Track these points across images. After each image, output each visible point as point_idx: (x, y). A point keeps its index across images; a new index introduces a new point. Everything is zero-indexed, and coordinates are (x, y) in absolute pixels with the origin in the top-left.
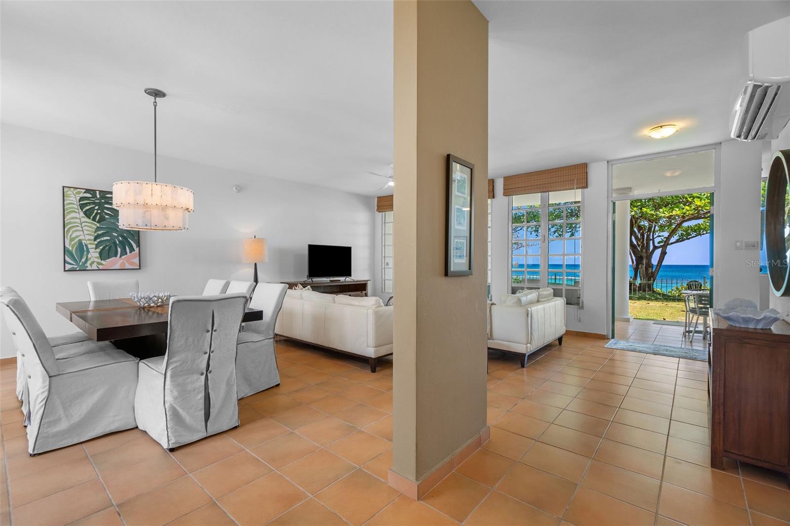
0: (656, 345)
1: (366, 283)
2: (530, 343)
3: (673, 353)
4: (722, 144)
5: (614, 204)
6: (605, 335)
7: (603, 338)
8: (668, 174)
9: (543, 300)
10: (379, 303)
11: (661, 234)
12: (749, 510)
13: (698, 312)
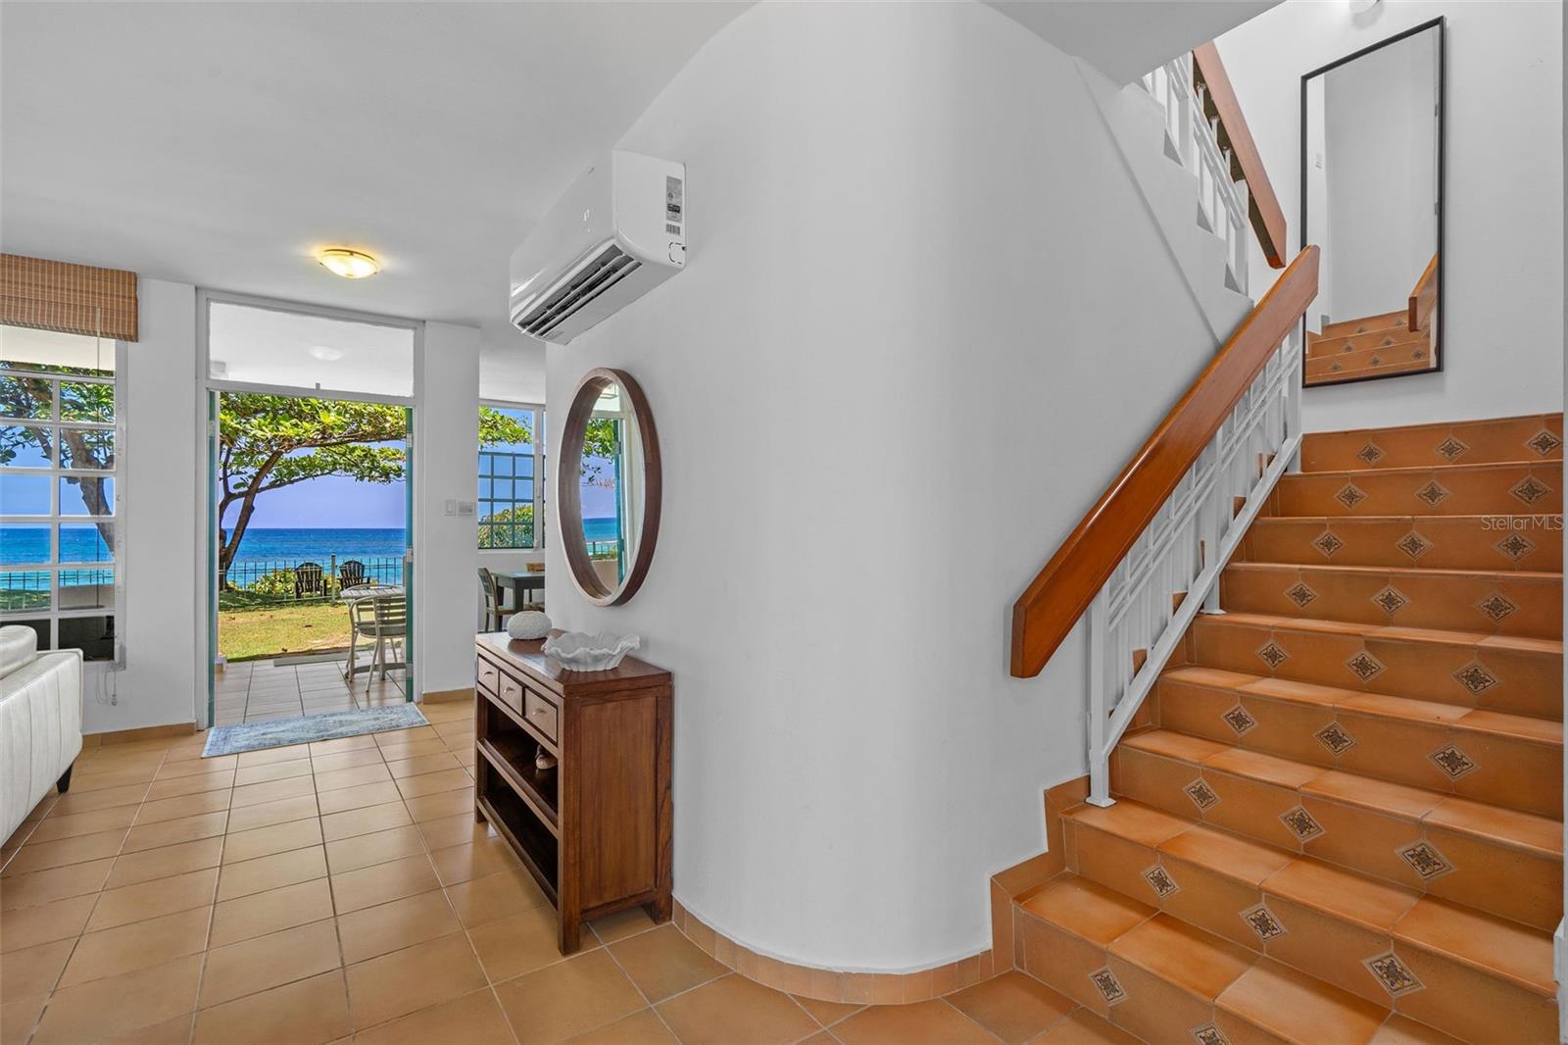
4: (427, 323)
6: (193, 724)
7: (187, 731)
8: (319, 353)
11: (242, 469)
12: (652, 1006)
13: (378, 632)
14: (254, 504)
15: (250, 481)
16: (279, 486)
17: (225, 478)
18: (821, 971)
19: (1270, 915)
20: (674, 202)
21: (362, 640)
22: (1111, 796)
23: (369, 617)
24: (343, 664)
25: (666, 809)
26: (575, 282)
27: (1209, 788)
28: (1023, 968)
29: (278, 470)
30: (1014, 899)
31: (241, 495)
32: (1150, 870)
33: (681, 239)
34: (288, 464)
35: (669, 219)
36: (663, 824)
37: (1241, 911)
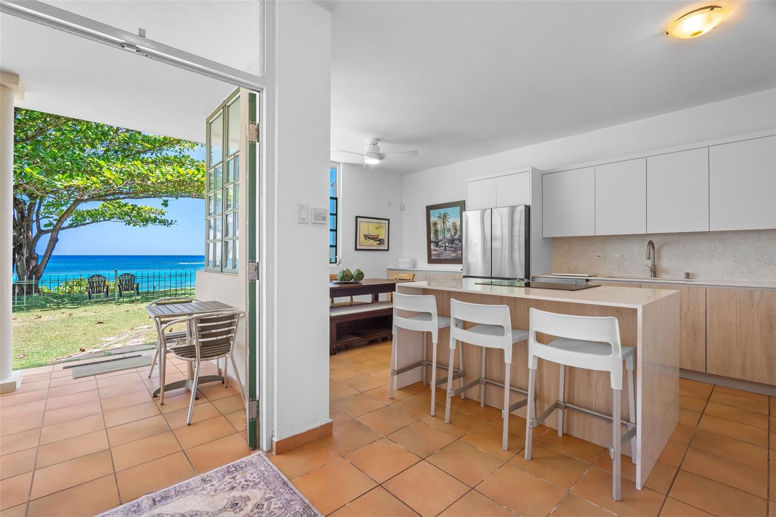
11: (49, 215)
14: (58, 237)
15: (55, 223)
16: (75, 227)
17: (38, 220)
31: (47, 232)
34: (80, 214)
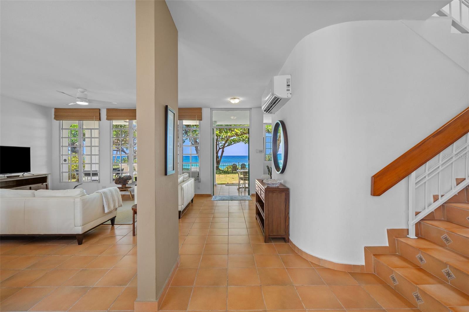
0: (230, 196)
1: (47, 177)
2: (183, 205)
3: (237, 199)
4: (252, 109)
5: (213, 129)
6: (210, 194)
7: (209, 196)
8: (232, 118)
9: (185, 180)
10: (83, 193)
11: (222, 142)
12: (279, 254)
13: (243, 179)
14: (224, 150)
15: (223, 145)
16: (229, 146)
17: (219, 144)
18: (316, 257)
19: (450, 272)
20: (288, 84)
21: (242, 182)
22: (416, 236)
23: (242, 176)
24: (238, 187)
25: (287, 218)
26: (271, 103)
27: (449, 237)
28: (375, 273)
29: (229, 142)
30: (373, 255)
31: (221, 148)
32: (418, 255)
33: (290, 92)
35: (287, 88)
36: (287, 222)
37: (442, 270)
